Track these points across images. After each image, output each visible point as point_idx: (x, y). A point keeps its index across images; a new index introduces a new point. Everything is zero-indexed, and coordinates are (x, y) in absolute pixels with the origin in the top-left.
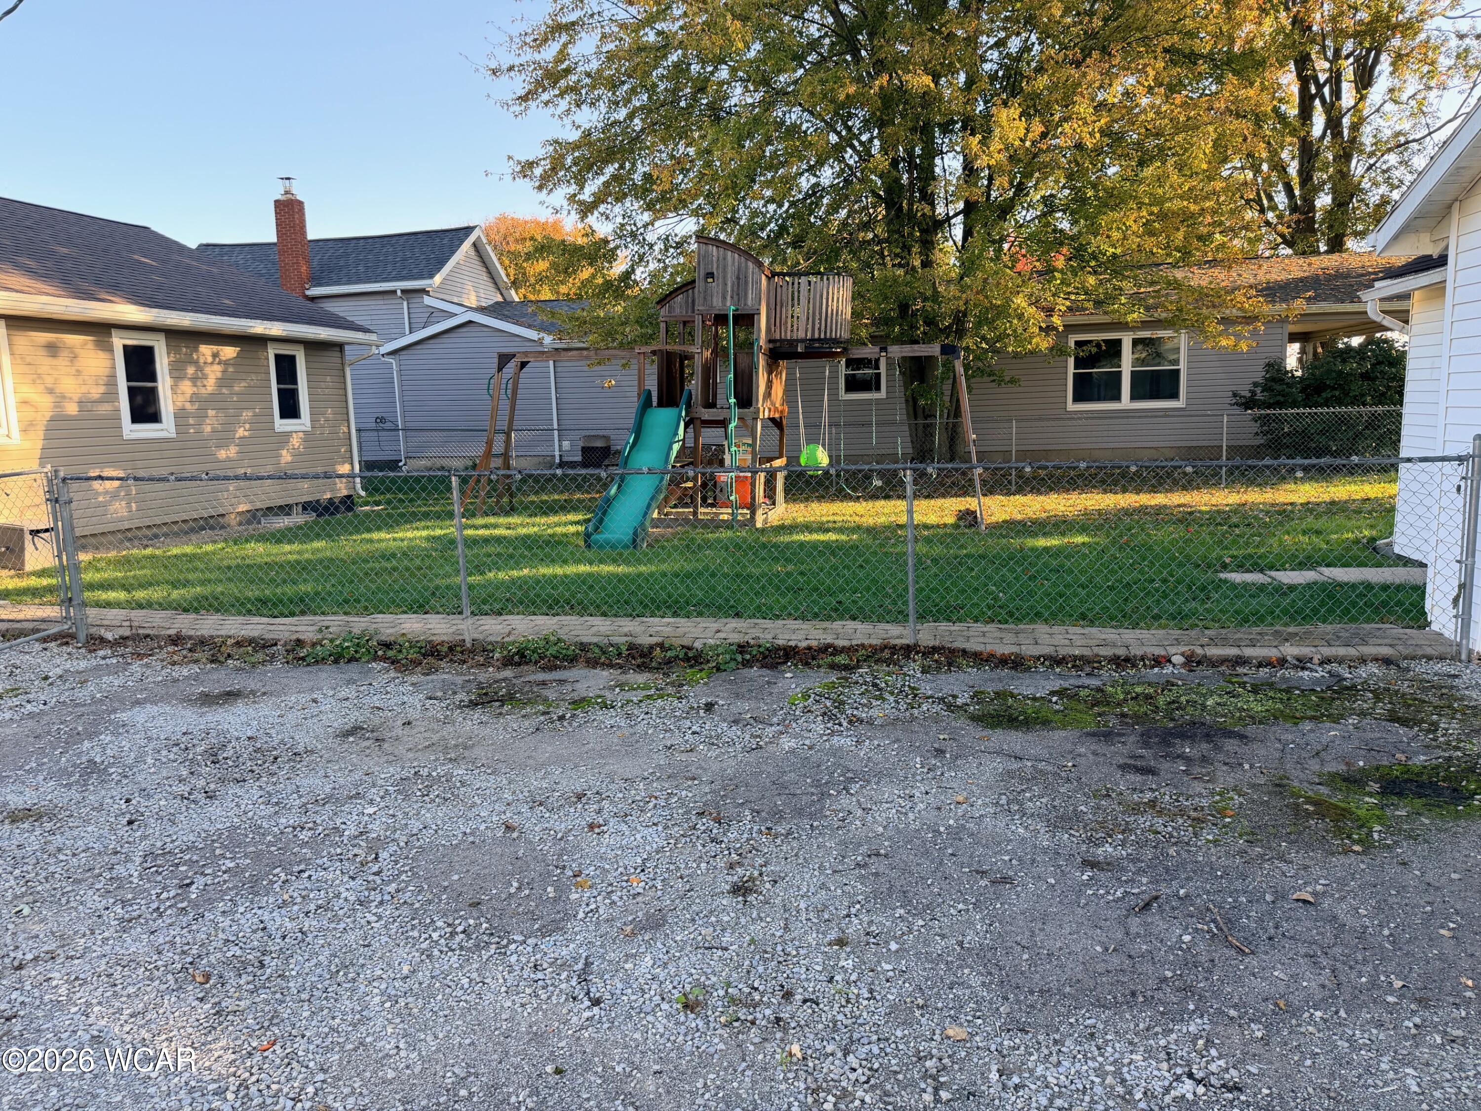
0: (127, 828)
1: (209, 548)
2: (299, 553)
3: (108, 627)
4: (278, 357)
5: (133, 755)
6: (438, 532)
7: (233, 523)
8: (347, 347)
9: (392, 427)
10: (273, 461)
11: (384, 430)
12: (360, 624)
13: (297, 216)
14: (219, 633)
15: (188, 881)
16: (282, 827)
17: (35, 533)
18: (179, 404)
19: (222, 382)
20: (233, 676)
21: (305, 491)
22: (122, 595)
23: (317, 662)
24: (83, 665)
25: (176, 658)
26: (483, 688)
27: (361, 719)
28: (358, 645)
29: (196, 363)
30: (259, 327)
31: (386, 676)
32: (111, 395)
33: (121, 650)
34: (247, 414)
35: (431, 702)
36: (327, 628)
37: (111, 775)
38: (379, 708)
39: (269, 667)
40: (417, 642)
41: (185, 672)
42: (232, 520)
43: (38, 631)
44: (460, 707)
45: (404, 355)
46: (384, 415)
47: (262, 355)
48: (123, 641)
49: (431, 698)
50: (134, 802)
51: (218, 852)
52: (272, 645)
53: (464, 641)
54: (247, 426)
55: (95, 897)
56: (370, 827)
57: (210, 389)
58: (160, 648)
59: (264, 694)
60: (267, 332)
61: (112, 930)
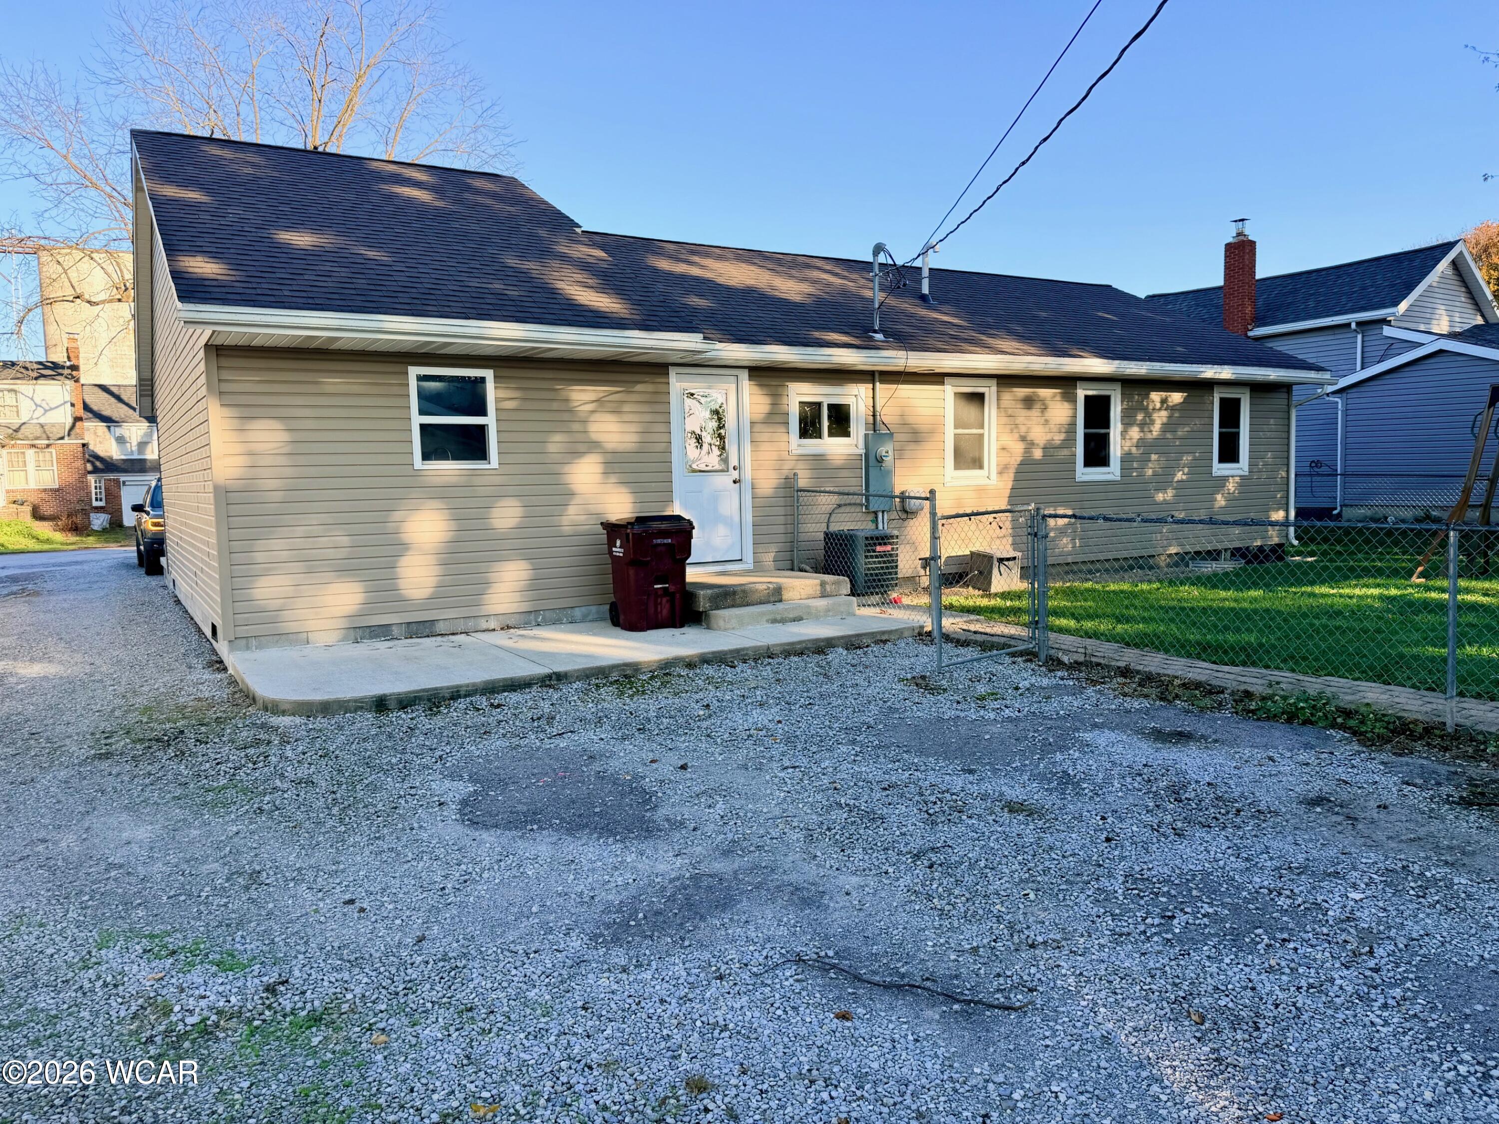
0: (1106, 845)
1: (1145, 587)
2: (1236, 600)
3: (1066, 652)
4: (1223, 401)
5: (1101, 776)
6: (1393, 592)
7: (1162, 564)
8: (1294, 387)
9: (1330, 472)
10: (1207, 505)
11: (1318, 475)
12: (1314, 685)
13: (1247, 257)
14: (1166, 672)
15: (1170, 914)
16: (1257, 886)
17: (1001, 560)
18: (1126, 449)
19: (1167, 427)
20: (1182, 717)
21: (1235, 537)
22: (1072, 623)
23: (1268, 719)
24: (1045, 682)
25: (1126, 690)
26: (1477, 786)
27: (1326, 789)
28: (1314, 707)
29: (1145, 409)
30: (1209, 372)
31: (1348, 748)
32: (1069, 441)
33: (1076, 674)
34: (1187, 458)
35: (1410, 788)
36: (1278, 683)
37: (1084, 789)
38: (1346, 783)
39: (1217, 715)
40: (1384, 715)
41: (1136, 705)
42: (1162, 561)
43: (1010, 646)
44: (1447, 802)
45: (1353, 394)
46: (1320, 458)
47: (1207, 399)
48: (1076, 666)
49: (1408, 784)
50: (1109, 820)
51: (1195, 893)
52: (1218, 693)
53: (1444, 724)
54: (1186, 470)
55: (1087, 902)
56: (1358, 914)
57: (1155, 434)
58: (1111, 678)
59: (1216, 741)
60: (1217, 376)
61: (1106, 938)
